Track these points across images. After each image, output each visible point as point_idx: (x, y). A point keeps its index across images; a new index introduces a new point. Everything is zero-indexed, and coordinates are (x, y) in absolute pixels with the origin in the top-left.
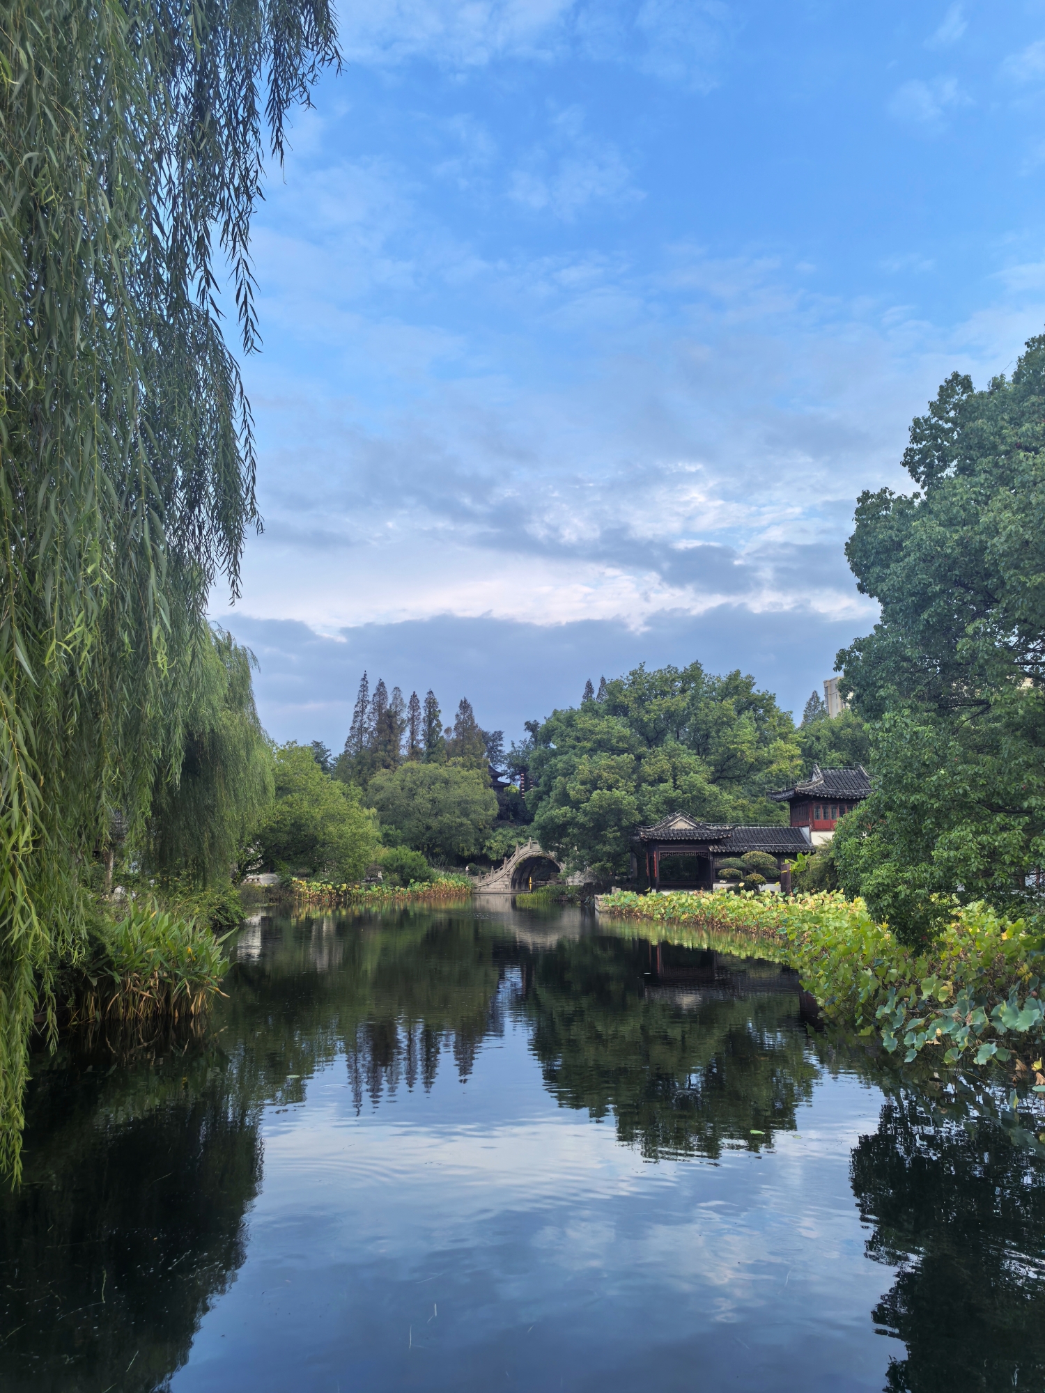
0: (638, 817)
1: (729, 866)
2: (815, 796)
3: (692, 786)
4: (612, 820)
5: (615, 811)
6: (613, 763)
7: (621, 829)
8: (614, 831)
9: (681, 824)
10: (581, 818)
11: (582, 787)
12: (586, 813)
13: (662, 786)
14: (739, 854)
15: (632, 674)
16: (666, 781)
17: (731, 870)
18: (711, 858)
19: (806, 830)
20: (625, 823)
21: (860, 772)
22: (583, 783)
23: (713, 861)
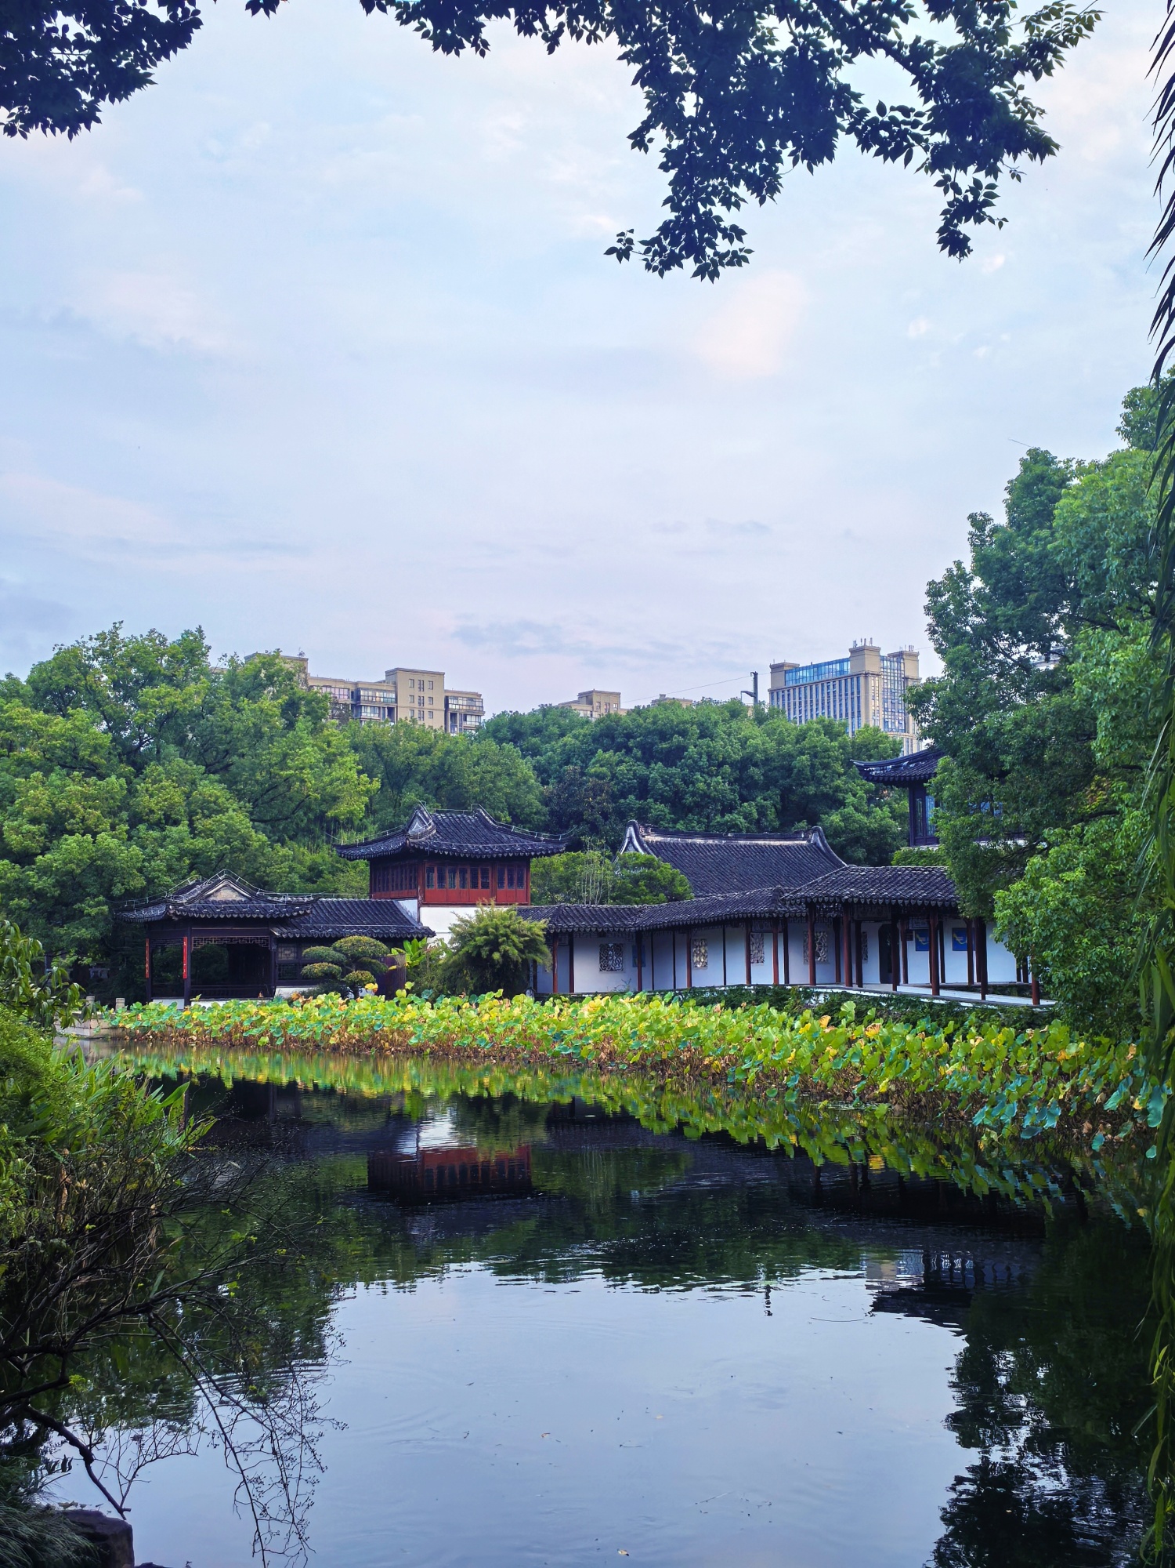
0: (139, 882)
1: (320, 959)
2: (432, 853)
3: (231, 830)
4: (92, 884)
5: (101, 871)
6: (92, 791)
7: (110, 898)
8: (99, 904)
9: (226, 894)
10: (38, 883)
11: (34, 828)
12: (45, 871)
13: (173, 831)
14: (328, 941)
15: (101, 637)
16: (176, 823)
17: (325, 965)
18: (274, 947)
19: (409, 906)
20: (118, 890)
21: (480, 817)
22: (34, 821)
23: (276, 953)
